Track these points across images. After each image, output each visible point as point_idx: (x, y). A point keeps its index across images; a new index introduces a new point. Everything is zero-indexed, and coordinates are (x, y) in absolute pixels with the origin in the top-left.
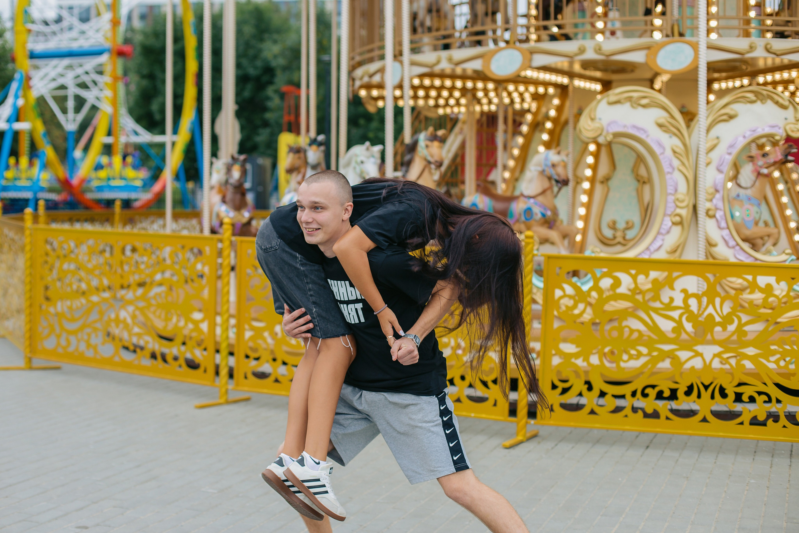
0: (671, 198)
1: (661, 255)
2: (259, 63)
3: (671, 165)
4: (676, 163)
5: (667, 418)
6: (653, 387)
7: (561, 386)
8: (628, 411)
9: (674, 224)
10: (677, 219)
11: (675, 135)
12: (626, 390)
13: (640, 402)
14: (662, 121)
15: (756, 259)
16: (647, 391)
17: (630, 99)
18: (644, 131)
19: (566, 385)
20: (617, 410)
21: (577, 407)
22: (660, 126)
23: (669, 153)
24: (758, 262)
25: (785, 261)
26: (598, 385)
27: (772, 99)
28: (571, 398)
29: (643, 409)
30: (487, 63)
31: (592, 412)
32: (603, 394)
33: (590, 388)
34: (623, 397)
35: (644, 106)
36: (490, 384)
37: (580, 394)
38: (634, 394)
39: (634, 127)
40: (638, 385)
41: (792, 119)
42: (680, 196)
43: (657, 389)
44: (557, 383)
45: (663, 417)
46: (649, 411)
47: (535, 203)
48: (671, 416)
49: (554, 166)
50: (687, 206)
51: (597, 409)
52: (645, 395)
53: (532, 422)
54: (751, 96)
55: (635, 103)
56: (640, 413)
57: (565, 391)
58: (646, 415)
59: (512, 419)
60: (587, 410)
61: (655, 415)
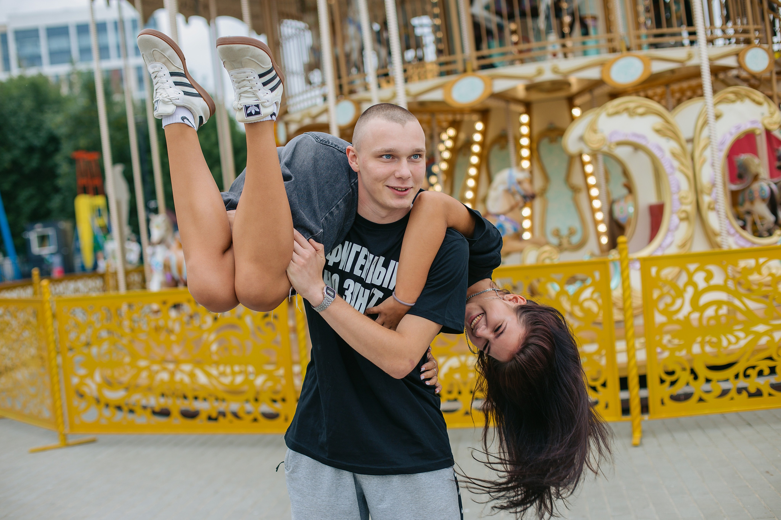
0: (676, 197)
1: (673, 251)
2: (43, 134)
3: (672, 167)
4: (676, 164)
5: (770, 395)
6: (753, 367)
7: (669, 379)
8: (733, 393)
9: (682, 220)
10: (683, 215)
11: (671, 138)
12: (730, 373)
13: (742, 383)
14: (658, 127)
15: (753, 243)
16: (749, 372)
17: (627, 109)
18: (644, 137)
19: (673, 378)
20: (725, 393)
21: (687, 397)
22: (658, 131)
23: (668, 155)
24: (755, 247)
25: (776, 243)
26: (703, 373)
27: (749, 97)
28: (679, 389)
29: (745, 389)
30: (449, 92)
31: (701, 400)
32: (708, 381)
33: (696, 378)
34: (727, 380)
35: (642, 115)
36: (599, 388)
37: (688, 384)
38: (737, 376)
39: (635, 135)
40: (739, 368)
41: (767, 114)
42: (683, 194)
43: (757, 369)
44: (665, 377)
45: (765, 393)
46: (753, 390)
47: (506, 219)
48: (773, 392)
49: (520, 183)
50: (691, 203)
51: (705, 396)
52: (746, 376)
53: (646, 417)
54: (732, 96)
55: (632, 113)
56: (745, 394)
57: (673, 383)
58: (751, 395)
59: (626, 418)
60: (695, 398)
61: (759, 393)
